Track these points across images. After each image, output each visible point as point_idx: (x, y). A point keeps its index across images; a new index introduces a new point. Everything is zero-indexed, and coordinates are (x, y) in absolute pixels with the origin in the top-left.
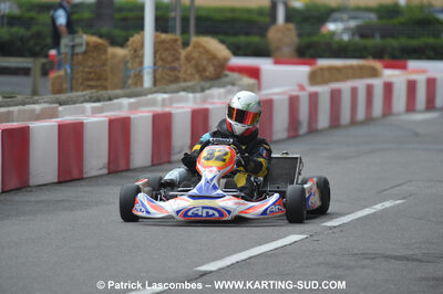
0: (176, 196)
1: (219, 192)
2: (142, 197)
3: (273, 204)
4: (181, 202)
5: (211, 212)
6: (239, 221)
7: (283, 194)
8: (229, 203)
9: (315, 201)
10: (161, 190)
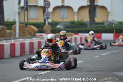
1: (47, 61)
3: (62, 64)
4: (37, 64)
5: (45, 67)
7: (64, 62)
8: (50, 64)
9: (73, 64)
10: (31, 61)
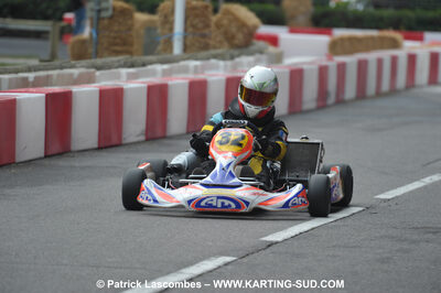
0: (187, 184)
2: (148, 183)
6: (258, 213)
